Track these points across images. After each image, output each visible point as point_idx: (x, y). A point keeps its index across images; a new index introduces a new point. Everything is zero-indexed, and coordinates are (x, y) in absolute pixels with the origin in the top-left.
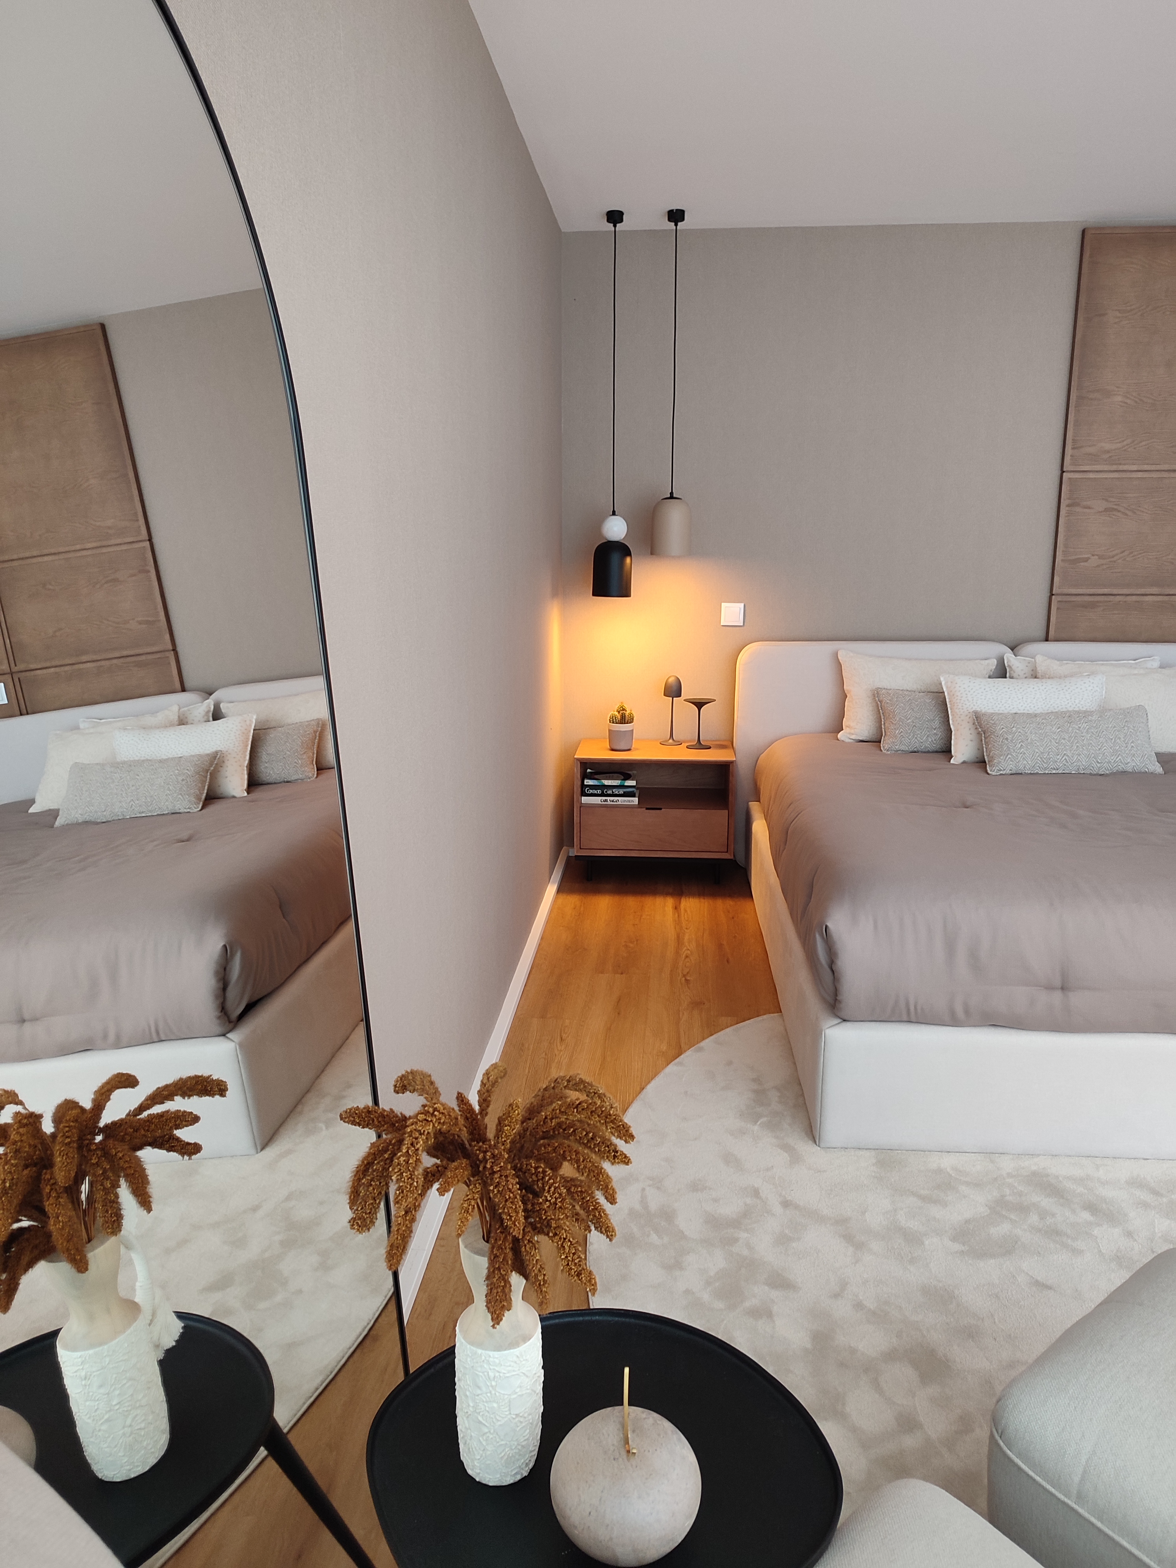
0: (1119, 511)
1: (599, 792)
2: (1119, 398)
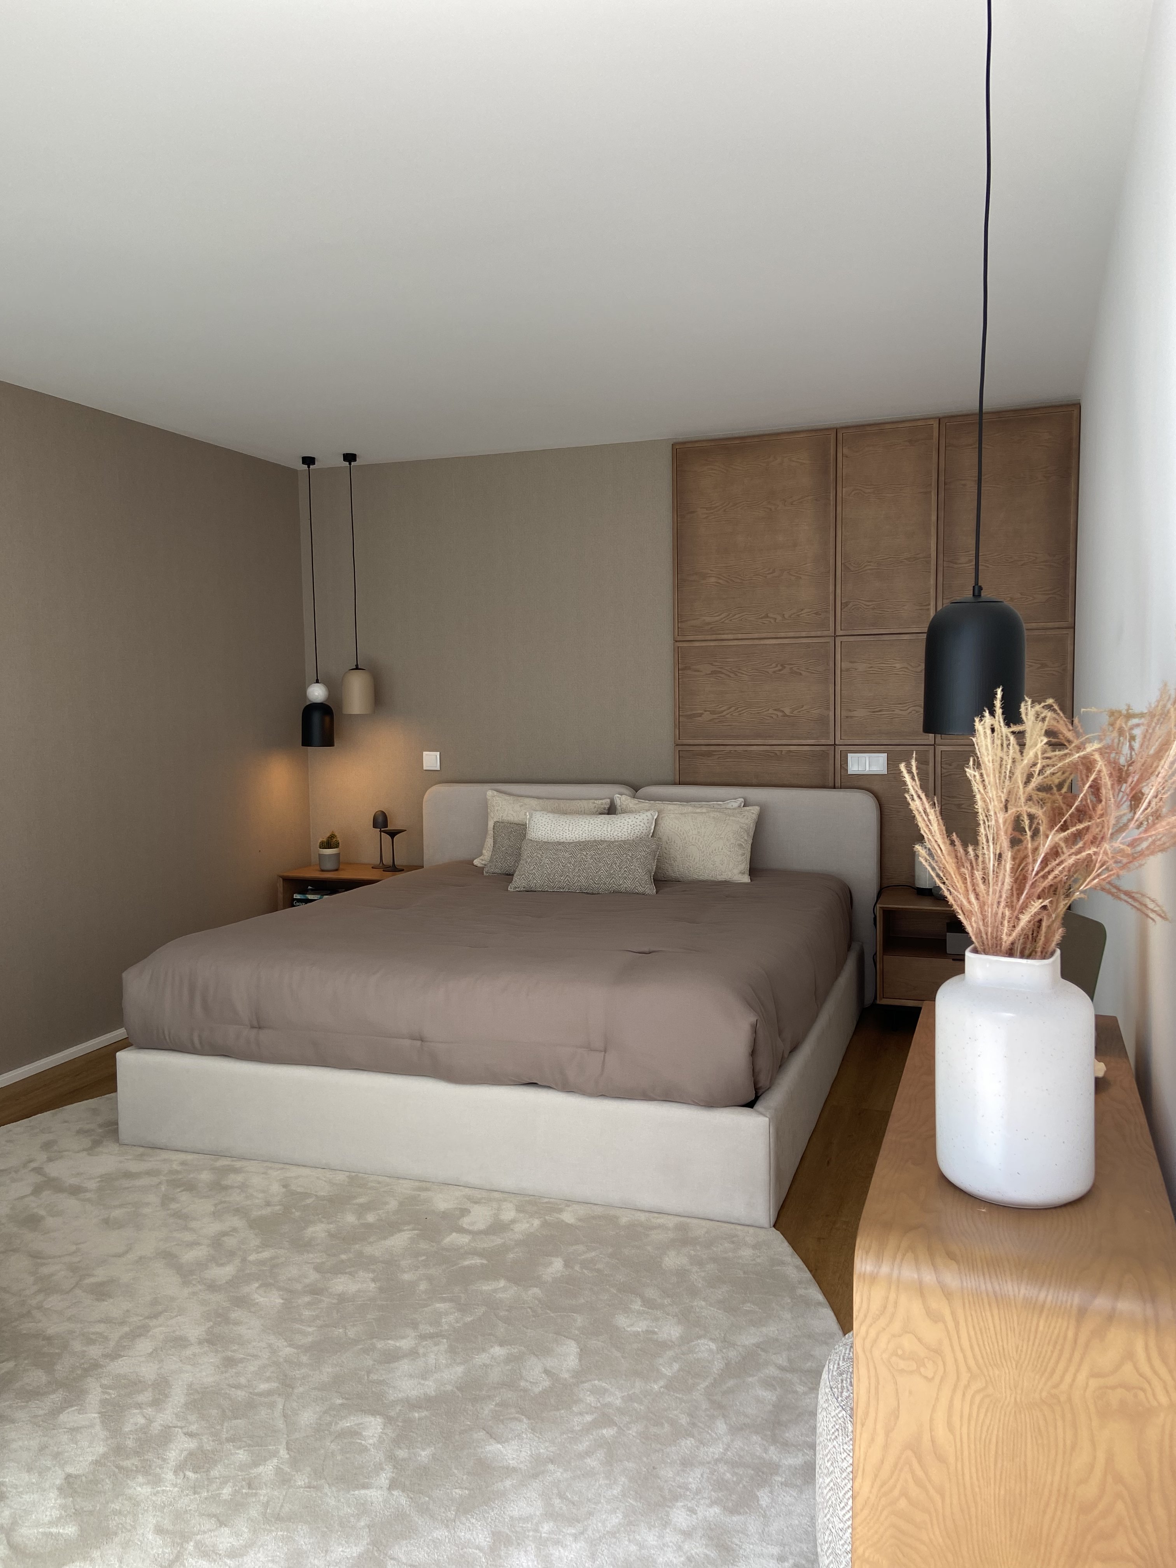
0: (723, 673)
2: (713, 580)
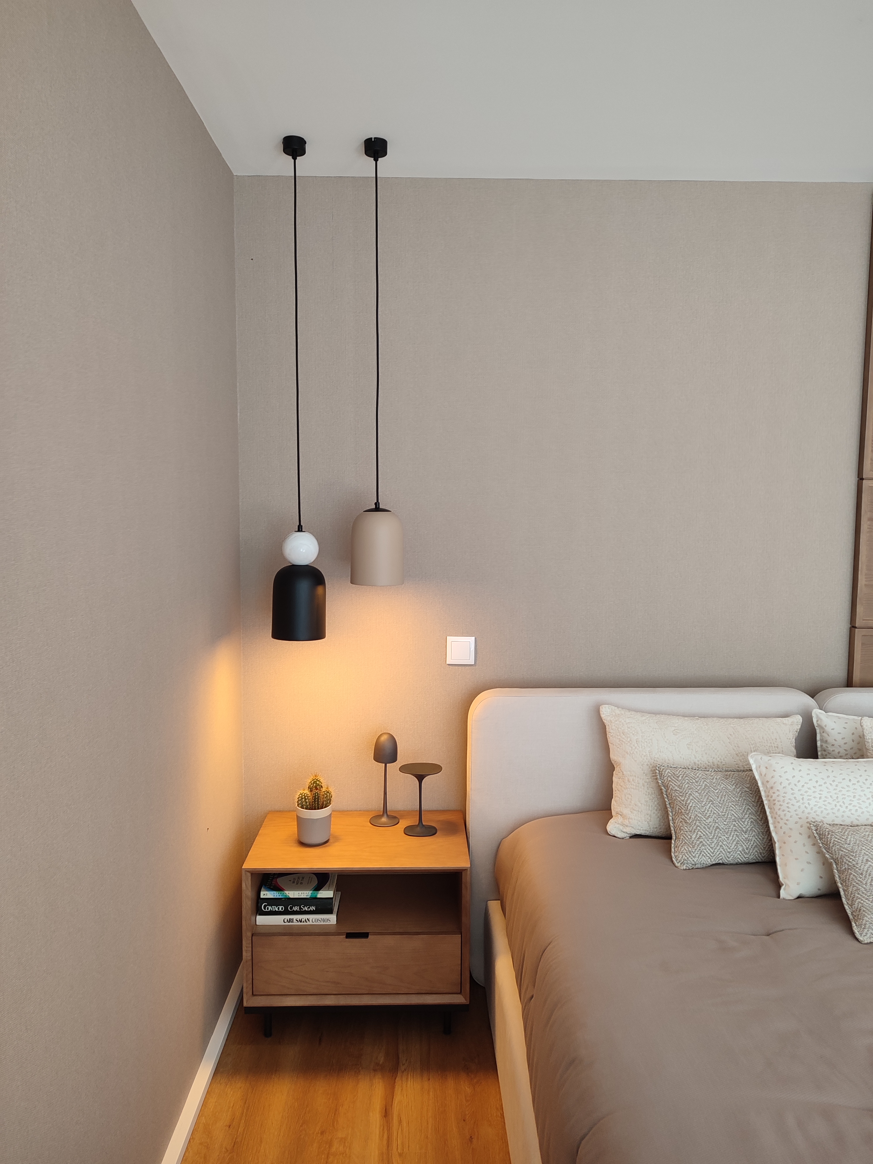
1: (281, 908)
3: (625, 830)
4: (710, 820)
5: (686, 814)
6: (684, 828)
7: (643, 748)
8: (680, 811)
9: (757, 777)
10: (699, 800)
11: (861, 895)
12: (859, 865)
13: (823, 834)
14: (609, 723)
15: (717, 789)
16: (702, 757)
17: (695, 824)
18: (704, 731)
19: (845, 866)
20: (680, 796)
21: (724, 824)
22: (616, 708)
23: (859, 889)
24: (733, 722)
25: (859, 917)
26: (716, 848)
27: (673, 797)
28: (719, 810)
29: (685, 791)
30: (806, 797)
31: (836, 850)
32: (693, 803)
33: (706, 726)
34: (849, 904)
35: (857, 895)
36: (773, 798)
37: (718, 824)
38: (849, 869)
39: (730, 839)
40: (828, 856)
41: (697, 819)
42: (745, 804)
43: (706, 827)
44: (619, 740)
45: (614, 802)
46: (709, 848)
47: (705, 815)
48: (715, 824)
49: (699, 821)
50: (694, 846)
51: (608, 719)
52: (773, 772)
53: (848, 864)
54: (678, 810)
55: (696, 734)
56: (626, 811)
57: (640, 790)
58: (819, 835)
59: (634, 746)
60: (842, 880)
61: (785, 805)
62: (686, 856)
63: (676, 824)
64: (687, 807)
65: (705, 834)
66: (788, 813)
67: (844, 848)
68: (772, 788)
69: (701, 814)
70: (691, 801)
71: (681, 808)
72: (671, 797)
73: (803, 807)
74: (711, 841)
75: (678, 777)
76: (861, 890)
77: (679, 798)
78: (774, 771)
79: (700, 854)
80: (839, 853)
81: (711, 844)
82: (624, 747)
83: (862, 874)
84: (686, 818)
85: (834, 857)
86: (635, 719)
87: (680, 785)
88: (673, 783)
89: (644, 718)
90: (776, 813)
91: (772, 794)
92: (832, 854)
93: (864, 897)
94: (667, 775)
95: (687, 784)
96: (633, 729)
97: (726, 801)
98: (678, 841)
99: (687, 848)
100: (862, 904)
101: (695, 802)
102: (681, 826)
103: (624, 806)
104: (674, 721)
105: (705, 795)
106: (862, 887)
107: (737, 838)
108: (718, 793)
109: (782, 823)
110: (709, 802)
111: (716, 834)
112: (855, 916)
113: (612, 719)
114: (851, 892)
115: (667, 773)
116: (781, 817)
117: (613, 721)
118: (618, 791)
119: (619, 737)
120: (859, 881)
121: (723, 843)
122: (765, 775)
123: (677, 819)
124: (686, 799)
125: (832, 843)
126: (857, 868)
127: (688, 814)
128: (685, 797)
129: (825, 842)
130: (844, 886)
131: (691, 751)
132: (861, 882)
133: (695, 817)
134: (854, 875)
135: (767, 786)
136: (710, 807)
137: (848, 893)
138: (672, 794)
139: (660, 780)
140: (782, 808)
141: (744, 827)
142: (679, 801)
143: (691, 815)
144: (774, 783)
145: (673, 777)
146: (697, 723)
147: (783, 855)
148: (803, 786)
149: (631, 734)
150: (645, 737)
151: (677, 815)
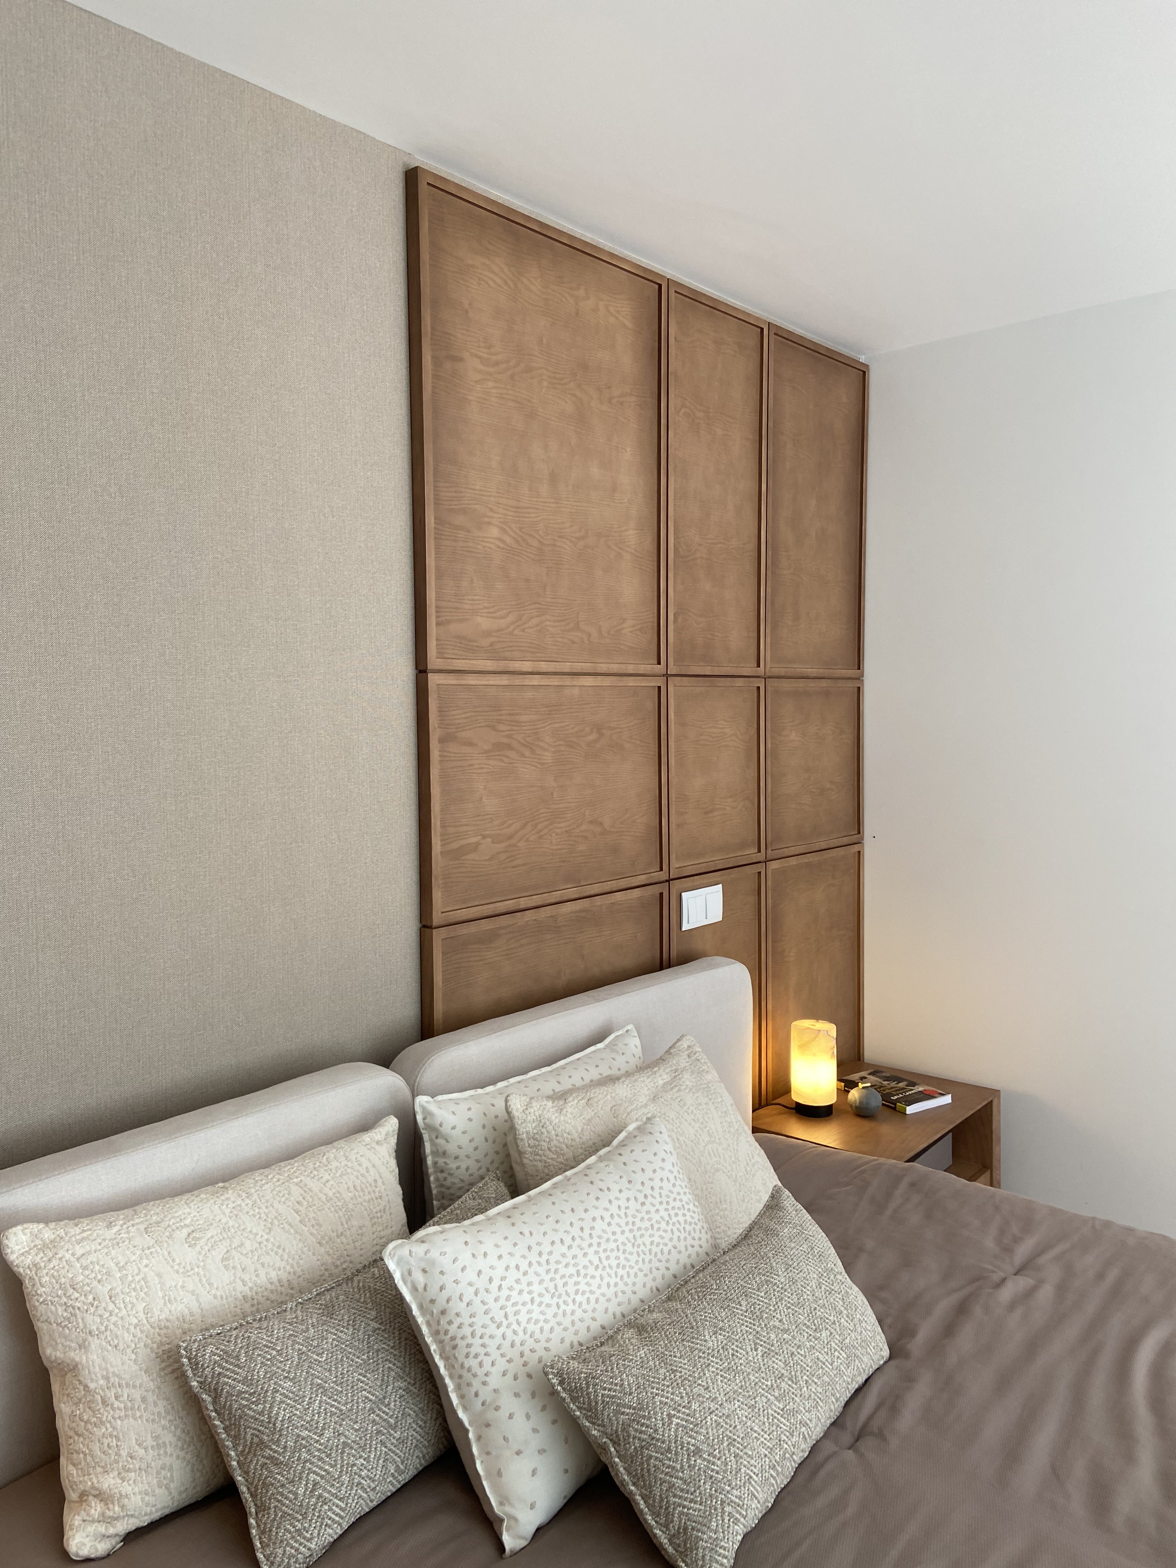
0: (512, 749)
2: (494, 532)
3: (112, 1531)
4: (327, 1434)
5: (274, 1444)
6: (275, 1479)
7: (130, 1306)
8: (256, 1440)
9: (408, 1297)
10: (297, 1396)
11: (680, 1497)
12: (660, 1431)
13: (576, 1387)
14: (31, 1271)
15: (323, 1352)
16: (257, 1276)
17: (299, 1459)
18: (247, 1213)
19: (634, 1444)
20: (253, 1403)
21: (356, 1430)
22: (41, 1226)
23: (674, 1485)
24: (295, 1172)
25: (688, 1545)
26: (350, 1494)
27: (236, 1410)
28: (339, 1403)
29: (262, 1389)
30: (510, 1310)
31: (611, 1414)
32: (284, 1410)
33: (247, 1201)
34: (661, 1524)
35: (672, 1500)
36: (450, 1335)
37: (345, 1436)
38: (642, 1447)
39: (372, 1460)
40: (595, 1432)
41: (301, 1444)
42: (380, 1361)
43: (323, 1455)
44: (64, 1307)
45: (71, 1467)
46: (337, 1501)
47: (317, 1427)
48: (339, 1440)
49: (305, 1447)
50: (305, 1513)
51: (28, 1261)
52: (441, 1276)
53: (639, 1439)
54: (252, 1439)
55: (233, 1226)
56: (109, 1482)
57: (138, 1414)
58: (570, 1391)
59: (105, 1310)
60: (634, 1477)
61: (477, 1341)
62: (292, 1547)
63: (251, 1474)
64: (274, 1424)
65: (324, 1473)
66: (487, 1357)
67: (624, 1406)
68: (443, 1312)
69: (306, 1429)
70: (279, 1408)
71: (259, 1431)
72: (230, 1413)
73: (509, 1333)
74: (338, 1485)
75: (237, 1357)
76: (677, 1485)
77: (250, 1409)
78: (442, 1273)
79: (322, 1524)
80: (617, 1420)
81: (340, 1491)
82: (80, 1320)
83: (669, 1450)
84: (276, 1452)
85: (609, 1431)
86: (94, 1240)
87: (246, 1377)
88: (229, 1378)
89: (115, 1229)
90: (462, 1366)
91: (447, 1327)
92: (604, 1426)
93: (686, 1499)
94: (210, 1360)
95: (261, 1367)
96: (97, 1268)
97: (347, 1371)
98: (264, 1515)
99: (291, 1525)
100: (687, 1514)
101: (288, 1405)
102: (266, 1478)
103: (99, 1470)
104: (181, 1212)
105: (305, 1379)
106: (677, 1478)
107: (383, 1448)
108: (329, 1360)
109: (476, 1384)
110: (317, 1390)
111: (345, 1462)
112: (679, 1546)
113: (38, 1259)
114: (660, 1496)
115: (210, 1357)
116: (473, 1372)
117: (42, 1265)
118: (79, 1435)
119: (64, 1299)
120: (668, 1467)
121: (360, 1476)
122: (425, 1289)
123: (251, 1461)
124: (268, 1406)
125: (600, 1402)
126: (658, 1440)
127: (278, 1440)
128: (265, 1402)
129: (584, 1403)
130: (641, 1488)
131: (233, 1272)
132: (674, 1468)
133: (295, 1442)
134: (657, 1458)
135: (433, 1312)
136: (320, 1402)
137: (654, 1501)
138: (231, 1405)
139: (195, 1380)
140: (473, 1351)
141: (391, 1417)
142: (252, 1417)
143: (286, 1442)
144: (448, 1301)
145: (227, 1362)
146: (228, 1199)
147: (488, 1453)
148: (500, 1287)
149: (95, 1283)
150: (130, 1278)
151: (249, 1452)
